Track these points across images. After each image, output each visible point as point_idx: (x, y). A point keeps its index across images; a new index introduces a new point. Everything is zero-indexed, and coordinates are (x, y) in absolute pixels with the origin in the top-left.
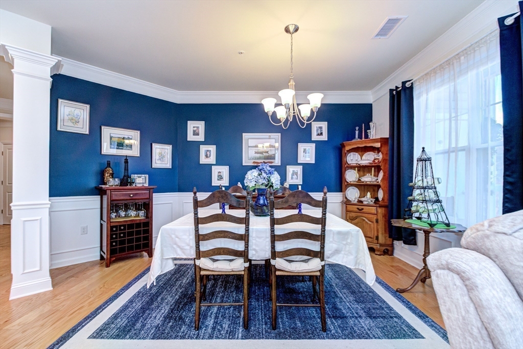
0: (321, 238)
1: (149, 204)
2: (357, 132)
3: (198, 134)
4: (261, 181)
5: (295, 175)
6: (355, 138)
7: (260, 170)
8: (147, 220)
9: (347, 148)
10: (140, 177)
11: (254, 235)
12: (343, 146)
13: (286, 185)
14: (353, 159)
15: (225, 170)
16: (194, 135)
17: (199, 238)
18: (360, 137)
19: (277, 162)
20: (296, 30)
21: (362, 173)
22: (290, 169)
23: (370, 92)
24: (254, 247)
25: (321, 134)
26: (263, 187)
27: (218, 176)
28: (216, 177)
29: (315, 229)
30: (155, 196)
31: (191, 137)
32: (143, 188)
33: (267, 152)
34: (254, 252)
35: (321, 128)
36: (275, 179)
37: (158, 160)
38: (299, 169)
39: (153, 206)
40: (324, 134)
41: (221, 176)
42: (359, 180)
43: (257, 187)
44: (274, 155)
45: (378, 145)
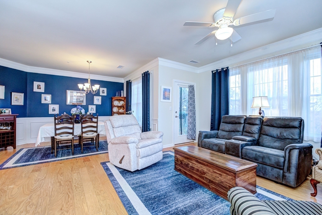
0: (97, 127)
1: (14, 123)
2: (117, 94)
3: (40, 89)
4: (78, 112)
5: (92, 109)
6: (116, 96)
7: (77, 108)
8: (12, 131)
9: (113, 99)
10: (7, 110)
11: (76, 128)
12: (112, 99)
13: (88, 113)
14: (116, 103)
15: (57, 107)
16: (37, 89)
17: (56, 129)
18: (118, 96)
19: (84, 104)
20: (91, 62)
21: (119, 109)
22: (90, 107)
23: (123, 79)
24: (76, 131)
25: (104, 93)
26: (78, 114)
27: (53, 109)
28: (52, 110)
29: (95, 125)
30: (17, 119)
31: (35, 89)
32: (9, 115)
33: (79, 99)
34: (76, 133)
35: (104, 90)
36: (83, 111)
37: (15, 101)
38: (94, 107)
39: (17, 124)
40: (105, 93)
41: (54, 109)
42: (118, 111)
43: (76, 114)
44: (83, 100)
45: (123, 99)
